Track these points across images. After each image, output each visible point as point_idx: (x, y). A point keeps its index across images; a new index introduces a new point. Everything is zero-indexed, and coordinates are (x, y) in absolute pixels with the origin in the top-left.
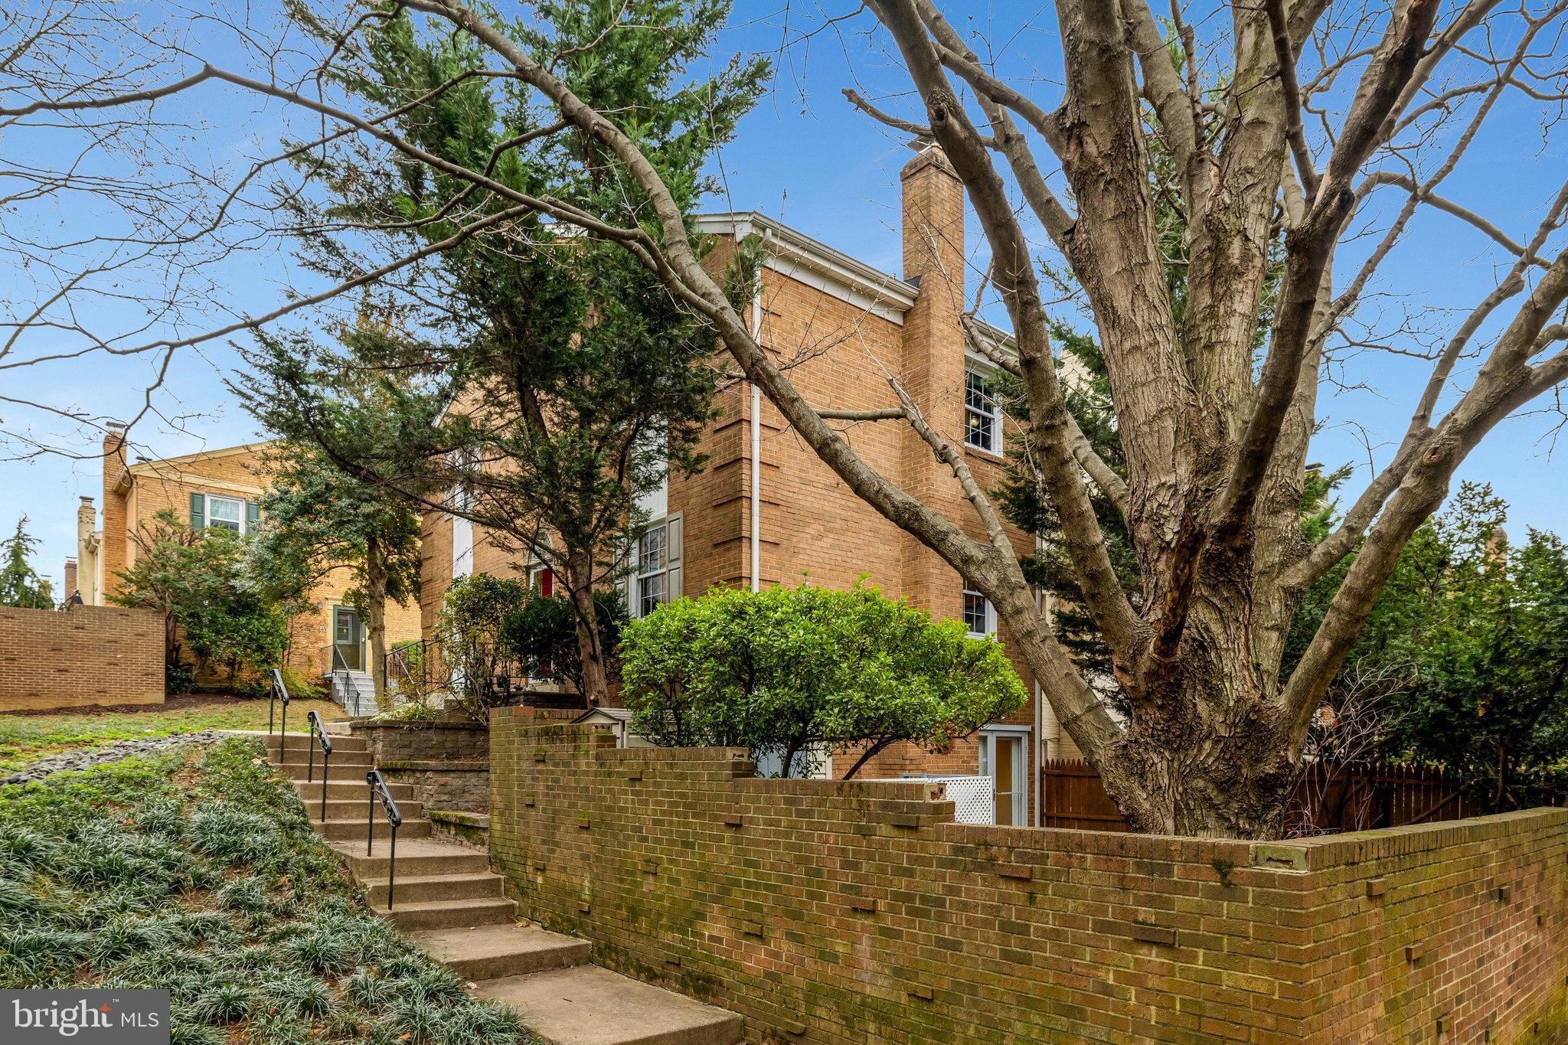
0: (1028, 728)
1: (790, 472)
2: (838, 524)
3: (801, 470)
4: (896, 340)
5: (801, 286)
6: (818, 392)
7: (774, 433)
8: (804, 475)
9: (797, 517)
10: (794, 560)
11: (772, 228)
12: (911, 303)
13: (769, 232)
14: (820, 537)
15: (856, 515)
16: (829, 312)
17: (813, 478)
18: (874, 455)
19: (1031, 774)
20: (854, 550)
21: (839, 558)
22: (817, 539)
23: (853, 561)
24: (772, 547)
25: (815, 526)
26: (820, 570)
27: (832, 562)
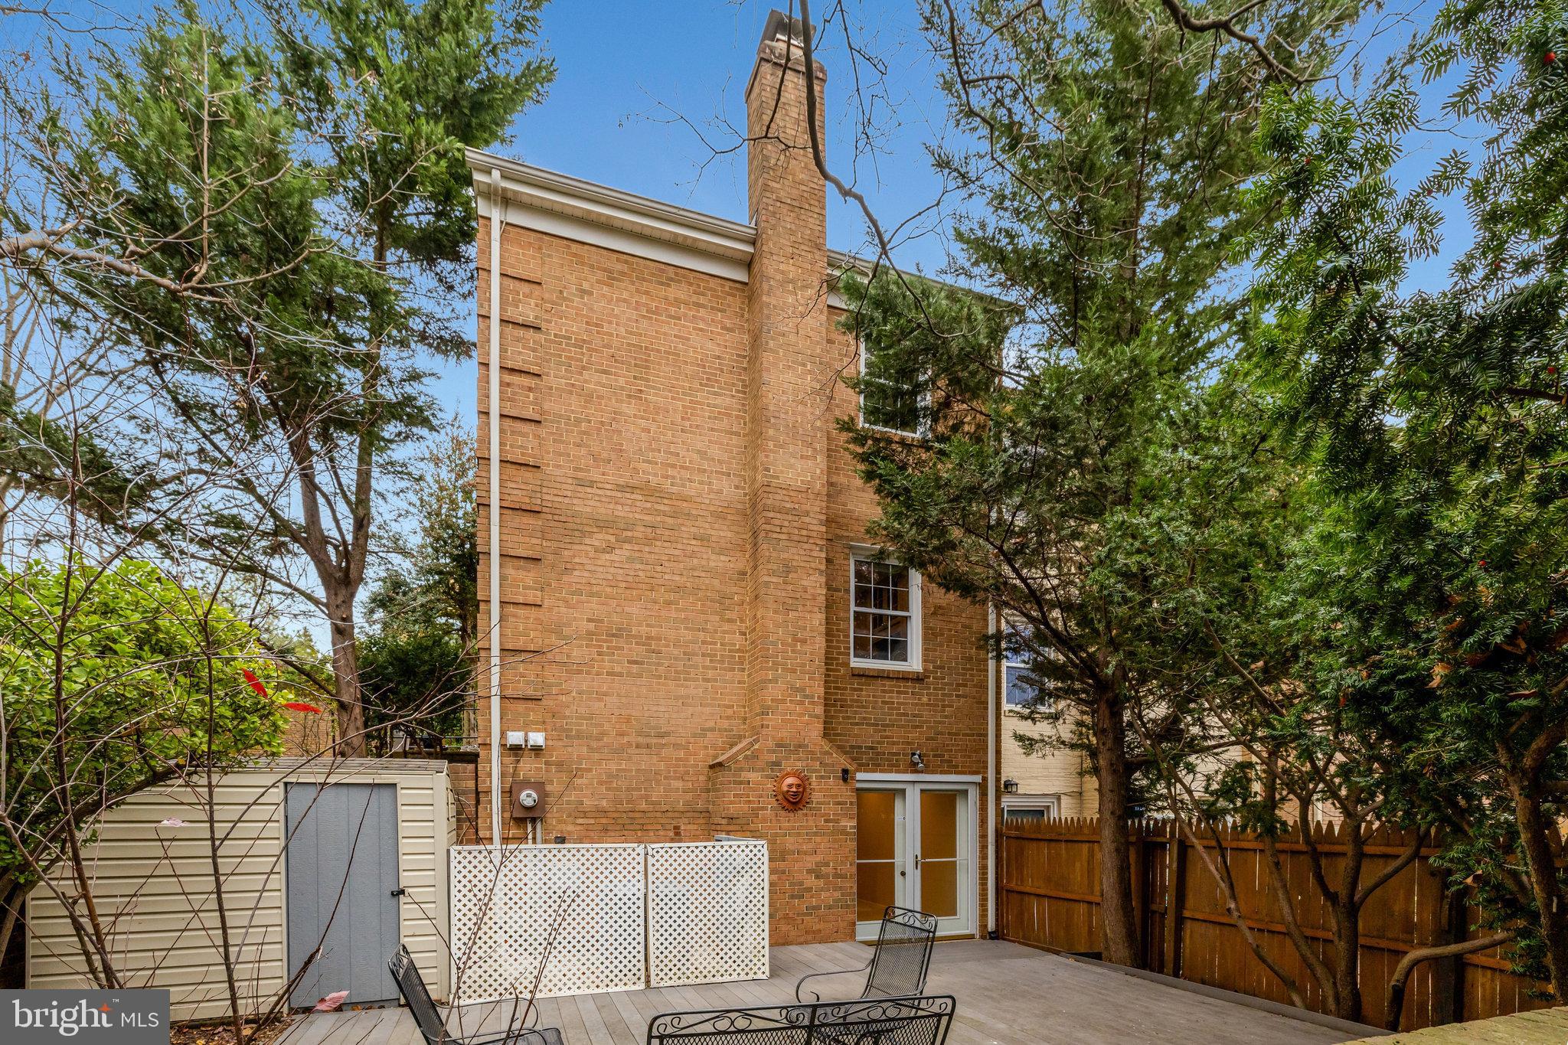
0: (978, 778)
1: (558, 472)
2: (639, 532)
3: (576, 469)
4: (735, 302)
5: (574, 246)
6: (604, 372)
7: (533, 426)
8: (580, 475)
9: (569, 526)
10: (565, 578)
11: (499, 168)
12: (750, 249)
13: (496, 174)
14: (610, 549)
15: (670, 521)
16: (623, 273)
17: (597, 477)
18: (699, 446)
19: (983, 836)
20: (666, 564)
21: (641, 573)
22: (604, 551)
23: (666, 577)
24: (522, 563)
25: (600, 536)
26: (609, 590)
27: (630, 579)
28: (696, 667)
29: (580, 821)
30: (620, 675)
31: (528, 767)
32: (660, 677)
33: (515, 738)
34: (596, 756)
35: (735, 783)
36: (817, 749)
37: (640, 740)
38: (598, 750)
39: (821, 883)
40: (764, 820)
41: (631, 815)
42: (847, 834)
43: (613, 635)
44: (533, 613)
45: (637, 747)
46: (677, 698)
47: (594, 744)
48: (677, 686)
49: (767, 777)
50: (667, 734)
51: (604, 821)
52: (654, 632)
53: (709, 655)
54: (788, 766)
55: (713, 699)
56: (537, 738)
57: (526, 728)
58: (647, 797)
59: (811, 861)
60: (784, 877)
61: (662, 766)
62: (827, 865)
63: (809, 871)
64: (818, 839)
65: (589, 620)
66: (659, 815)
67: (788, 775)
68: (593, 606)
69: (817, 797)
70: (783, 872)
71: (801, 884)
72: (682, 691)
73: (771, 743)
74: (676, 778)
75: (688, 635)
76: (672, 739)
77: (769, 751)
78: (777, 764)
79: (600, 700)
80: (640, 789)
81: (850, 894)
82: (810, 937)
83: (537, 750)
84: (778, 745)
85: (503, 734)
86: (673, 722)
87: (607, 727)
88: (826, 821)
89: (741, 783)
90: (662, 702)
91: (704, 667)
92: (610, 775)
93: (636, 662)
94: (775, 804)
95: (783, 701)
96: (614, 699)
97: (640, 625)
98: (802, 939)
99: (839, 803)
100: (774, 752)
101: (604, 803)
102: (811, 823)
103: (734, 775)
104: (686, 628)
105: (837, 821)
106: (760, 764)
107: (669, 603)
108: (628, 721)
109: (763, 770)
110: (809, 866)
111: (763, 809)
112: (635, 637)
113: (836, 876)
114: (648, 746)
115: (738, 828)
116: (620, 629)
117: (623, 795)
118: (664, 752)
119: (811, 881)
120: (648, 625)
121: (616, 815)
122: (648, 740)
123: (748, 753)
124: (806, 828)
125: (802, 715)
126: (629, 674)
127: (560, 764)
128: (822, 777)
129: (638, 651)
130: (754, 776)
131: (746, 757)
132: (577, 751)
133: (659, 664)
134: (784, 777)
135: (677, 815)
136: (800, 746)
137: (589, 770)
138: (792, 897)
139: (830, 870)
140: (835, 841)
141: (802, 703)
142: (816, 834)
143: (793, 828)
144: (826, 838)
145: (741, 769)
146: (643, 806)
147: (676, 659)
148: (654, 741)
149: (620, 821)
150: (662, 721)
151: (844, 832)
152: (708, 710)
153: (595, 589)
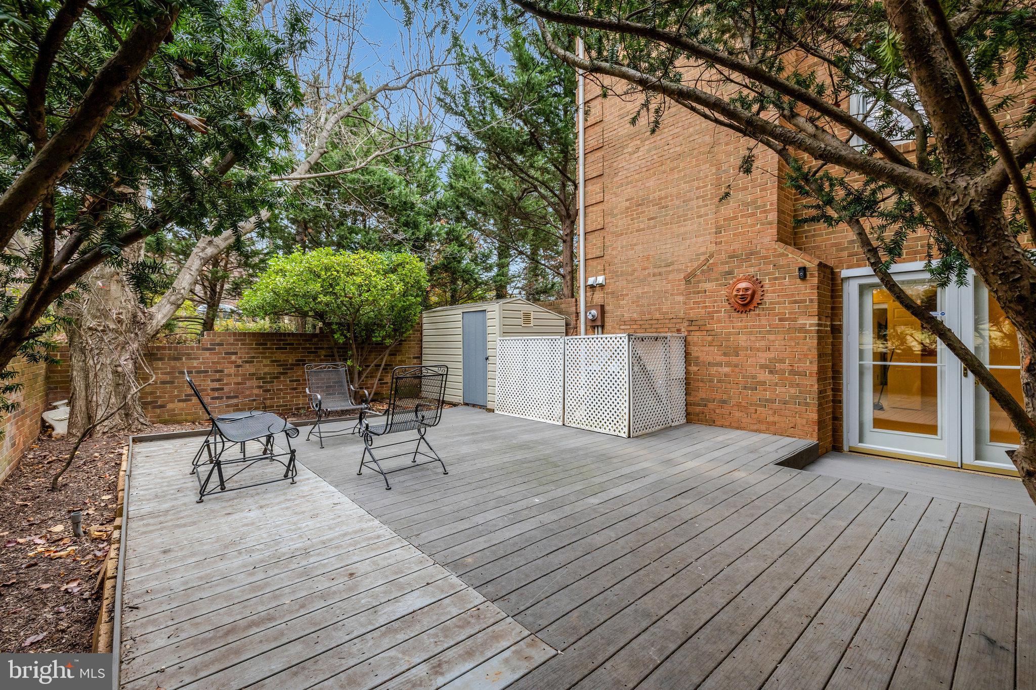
10: (615, 180)
20: (671, 142)
21: (655, 157)
22: (635, 152)
23: (671, 151)
24: (595, 180)
25: (632, 144)
26: (637, 176)
27: (649, 164)
28: (692, 209)
29: (622, 327)
30: (643, 230)
31: (598, 297)
32: (667, 224)
33: (591, 281)
34: (631, 285)
35: (694, 293)
36: (771, 253)
37: (656, 270)
38: (632, 282)
39: (776, 378)
40: (719, 321)
41: (650, 322)
42: (807, 332)
43: (640, 205)
44: (600, 207)
45: (654, 276)
46: (678, 236)
47: (630, 278)
48: (679, 227)
49: (721, 285)
50: (672, 263)
51: (635, 327)
52: (663, 193)
53: (702, 197)
54: (739, 273)
55: (705, 230)
56: (601, 279)
57: (596, 275)
58: (660, 309)
59: (763, 357)
60: (737, 370)
61: (669, 286)
62: (782, 361)
63: (762, 367)
64: (772, 337)
65: (627, 200)
66: (667, 321)
67: (739, 281)
68: (629, 191)
69: (769, 298)
70: (736, 366)
71: (754, 377)
72: (682, 230)
73: (724, 256)
74: (678, 294)
75: (685, 187)
76: (676, 267)
77: (723, 263)
78: (730, 273)
79: (632, 249)
80: (655, 305)
81: (810, 393)
82: (763, 427)
83: (601, 286)
84: (730, 257)
85: (586, 280)
86: (676, 254)
87: (636, 265)
88: (780, 320)
89: (699, 292)
90: (669, 241)
91: (698, 207)
92: (638, 297)
93: (652, 219)
94: (728, 307)
95: (735, 218)
96: (640, 247)
97: (655, 192)
98: (755, 427)
99: (796, 302)
100: (727, 263)
101: (635, 315)
102: (764, 322)
103: (693, 287)
104: (685, 183)
105: (795, 319)
106: (714, 275)
107: (672, 170)
108: (648, 259)
109: (717, 280)
110: (763, 362)
111: (717, 312)
112: (651, 201)
113: (793, 372)
114: (660, 274)
115: (697, 328)
116: (643, 200)
117: (645, 309)
118: (671, 277)
119: (764, 376)
120: (659, 191)
121: (641, 323)
122: (660, 270)
123: (705, 267)
124: (759, 327)
125: (754, 225)
126: (649, 228)
127: (613, 293)
128: (776, 279)
129: (652, 210)
130: (708, 286)
131: (703, 272)
132: (622, 283)
133: (666, 215)
134: (735, 284)
135: (679, 321)
136: (752, 254)
137: (627, 295)
138: (745, 388)
139: (786, 366)
140: (791, 339)
141: (753, 214)
142: (769, 332)
143: (746, 327)
144: (780, 337)
145: (699, 282)
146: (658, 316)
147: (678, 208)
148: (664, 269)
149: (643, 327)
150: (669, 255)
151: (802, 329)
152: (701, 239)
153: (630, 179)
